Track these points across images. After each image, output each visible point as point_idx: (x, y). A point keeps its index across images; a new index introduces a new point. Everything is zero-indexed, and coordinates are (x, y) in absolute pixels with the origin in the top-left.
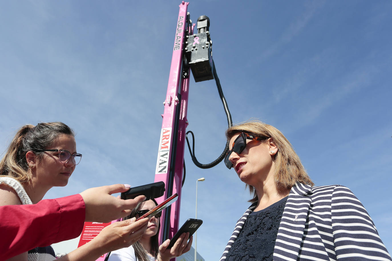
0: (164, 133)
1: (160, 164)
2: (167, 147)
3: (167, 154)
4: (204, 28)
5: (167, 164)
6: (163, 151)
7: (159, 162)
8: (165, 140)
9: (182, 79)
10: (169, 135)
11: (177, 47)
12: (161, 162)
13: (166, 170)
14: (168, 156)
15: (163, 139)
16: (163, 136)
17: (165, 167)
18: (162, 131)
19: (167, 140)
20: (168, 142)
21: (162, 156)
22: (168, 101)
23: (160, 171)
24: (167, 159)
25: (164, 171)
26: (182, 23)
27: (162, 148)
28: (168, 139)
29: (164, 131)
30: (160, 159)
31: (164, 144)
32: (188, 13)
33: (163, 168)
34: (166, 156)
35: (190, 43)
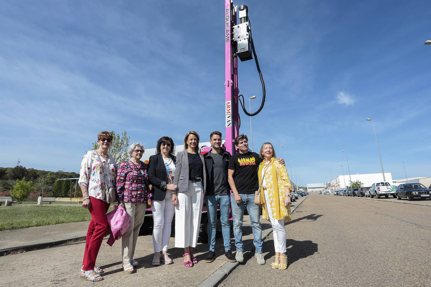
0: (227, 104)
1: (228, 122)
2: (230, 112)
3: (230, 116)
4: (244, 17)
5: (231, 122)
6: (228, 115)
7: (226, 121)
8: (228, 108)
9: (233, 58)
10: (230, 106)
11: (227, 40)
12: (228, 121)
13: (231, 125)
14: (231, 117)
15: (227, 108)
16: (227, 106)
17: (230, 123)
18: (226, 103)
19: (229, 109)
20: (230, 110)
21: (228, 117)
22: (226, 83)
23: (228, 126)
24: (230, 119)
25: (230, 125)
26: (228, 16)
27: (227, 113)
28: (230, 107)
29: (227, 103)
30: (227, 119)
31: (228, 111)
32: (232, 1)
33: (229, 124)
34: (230, 117)
35: (235, 33)
